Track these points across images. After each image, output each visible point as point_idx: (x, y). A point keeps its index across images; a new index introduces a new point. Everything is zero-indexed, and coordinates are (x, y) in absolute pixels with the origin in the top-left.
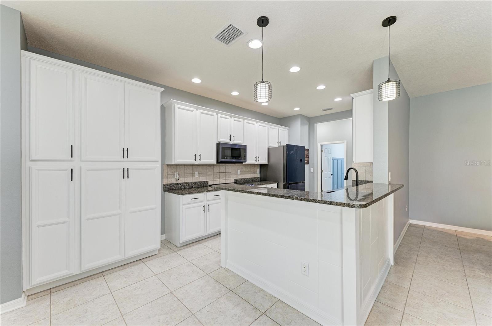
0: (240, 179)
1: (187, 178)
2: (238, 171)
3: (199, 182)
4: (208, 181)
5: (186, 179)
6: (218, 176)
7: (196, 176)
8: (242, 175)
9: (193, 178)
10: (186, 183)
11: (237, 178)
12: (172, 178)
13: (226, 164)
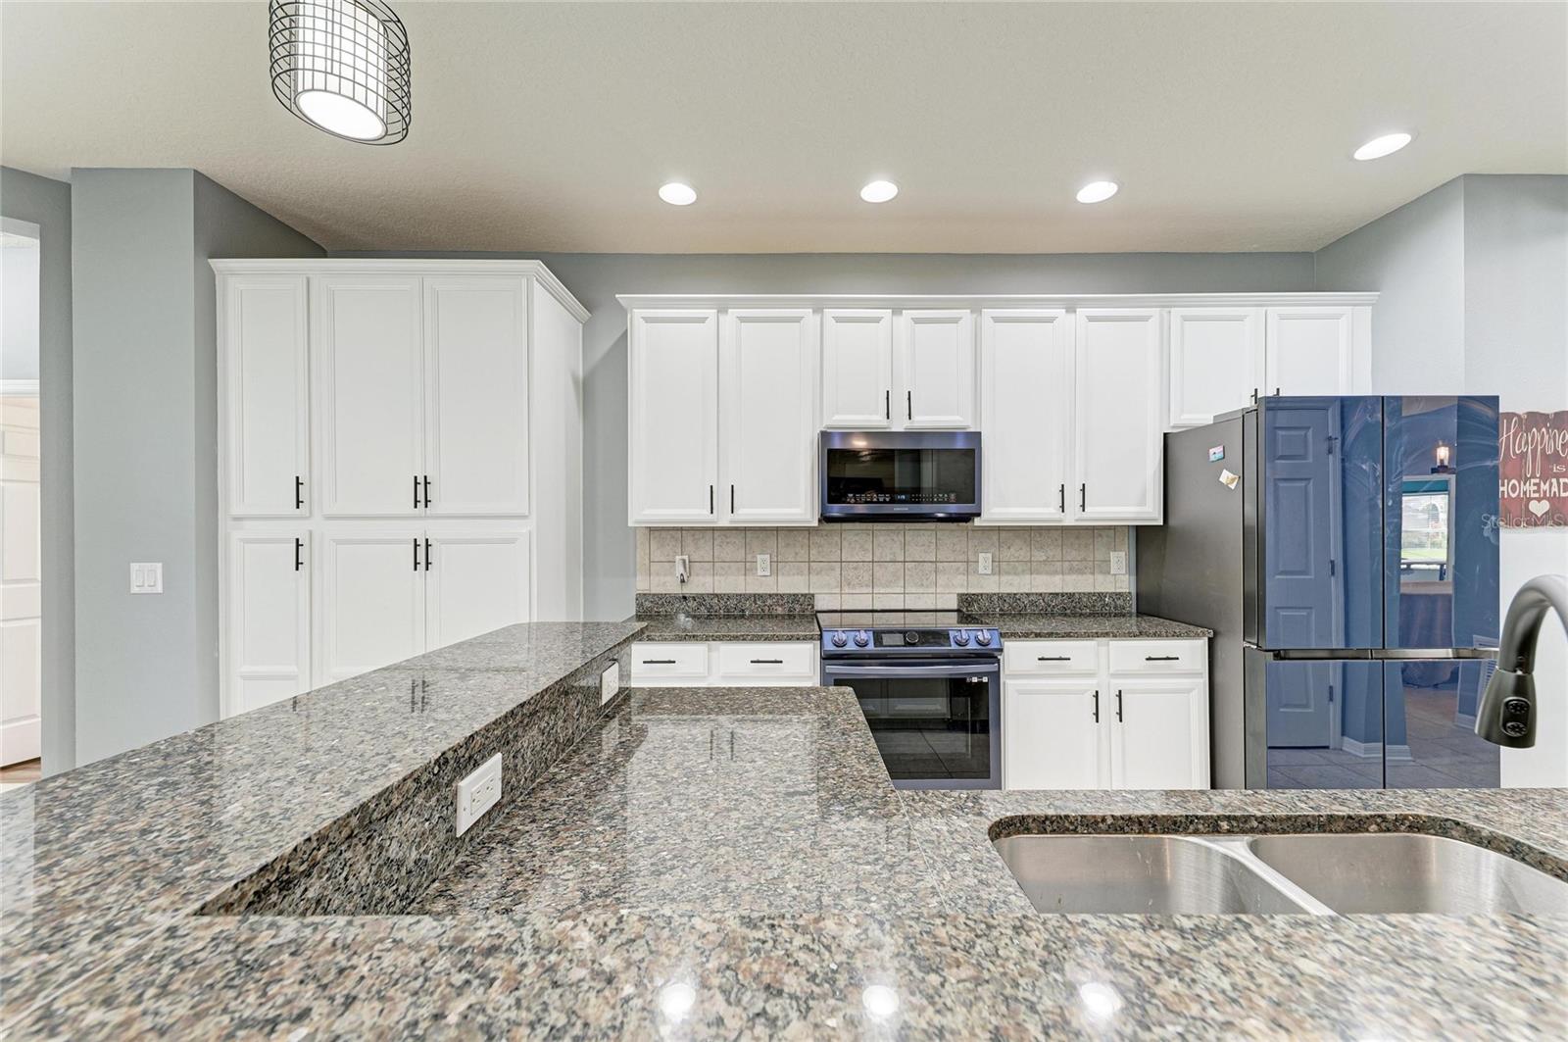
0: (990, 596)
1: (723, 578)
2: (981, 556)
3: (770, 595)
4: (813, 595)
5: (720, 581)
6: (867, 577)
7: (760, 573)
8: (1004, 578)
9: (750, 578)
10: (717, 595)
11: (972, 591)
12: (665, 575)
13: (908, 526)
